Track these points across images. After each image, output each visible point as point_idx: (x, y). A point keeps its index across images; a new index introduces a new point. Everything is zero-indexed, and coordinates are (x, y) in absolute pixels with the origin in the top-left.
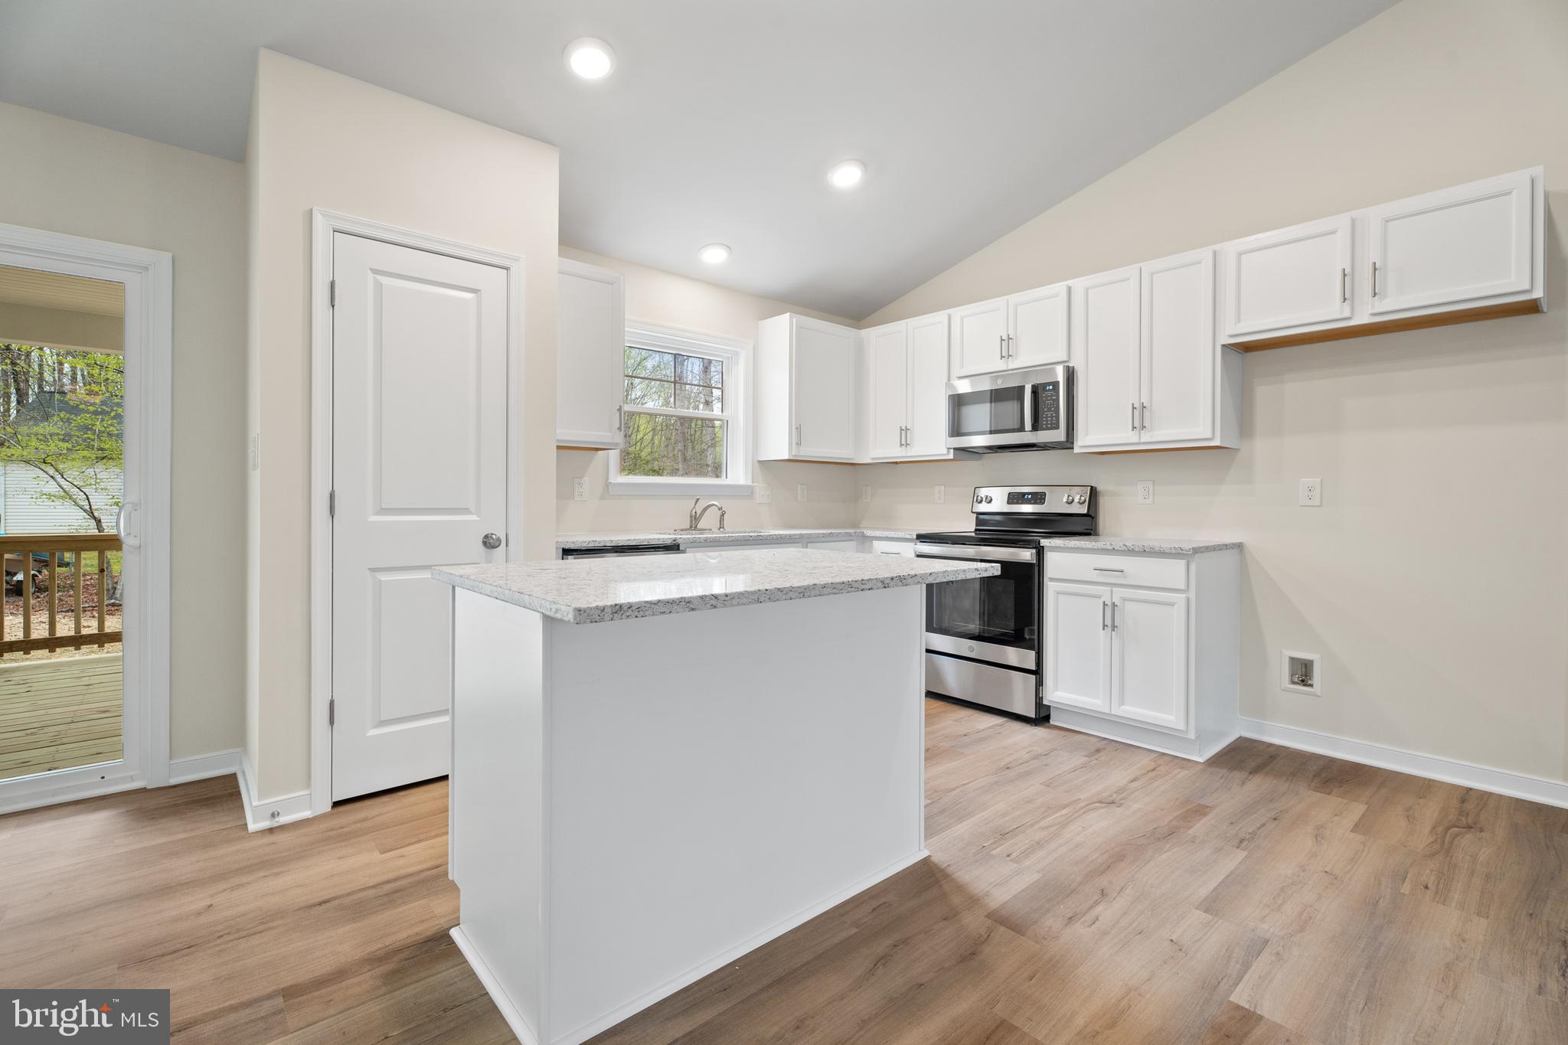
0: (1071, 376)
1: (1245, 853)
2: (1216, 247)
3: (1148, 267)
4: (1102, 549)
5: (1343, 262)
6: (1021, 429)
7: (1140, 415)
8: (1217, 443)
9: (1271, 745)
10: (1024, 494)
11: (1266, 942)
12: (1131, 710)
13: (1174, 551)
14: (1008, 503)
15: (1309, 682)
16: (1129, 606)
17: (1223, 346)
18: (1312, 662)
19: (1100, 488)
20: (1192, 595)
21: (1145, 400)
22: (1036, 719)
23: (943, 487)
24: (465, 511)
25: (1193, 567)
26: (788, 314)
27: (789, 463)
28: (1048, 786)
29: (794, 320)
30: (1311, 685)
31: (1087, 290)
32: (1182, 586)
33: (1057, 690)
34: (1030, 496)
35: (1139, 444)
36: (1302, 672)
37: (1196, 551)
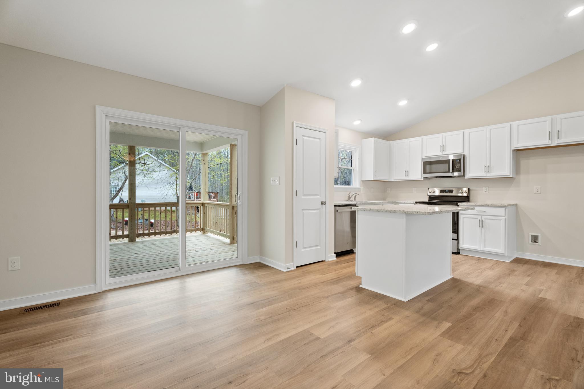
0: (464, 156)
1: (530, 278)
2: (511, 123)
3: (489, 127)
4: (479, 205)
5: (548, 129)
6: (449, 171)
7: (487, 168)
8: (511, 176)
9: (526, 259)
10: (446, 190)
11: (543, 290)
12: (487, 249)
13: (501, 206)
14: (441, 193)
15: (537, 242)
16: (487, 221)
17: (513, 150)
18: (538, 236)
19: (471, 188)
20: (507, 217)
21: (488, 164)
22: (457, 253)
23: (416, 188)
24: (318, 195)
25: (507, 210)
26: (373, 138)
27: (374, 181)
28: (471, 266)
29: (375, 140)
30: (538, 243)
31: (470, 133)
32: (504, 215)
33: (463, 244)
34: (448, 191)
35: (487, 176)
36: (535, 239)
37: (508, 205)
